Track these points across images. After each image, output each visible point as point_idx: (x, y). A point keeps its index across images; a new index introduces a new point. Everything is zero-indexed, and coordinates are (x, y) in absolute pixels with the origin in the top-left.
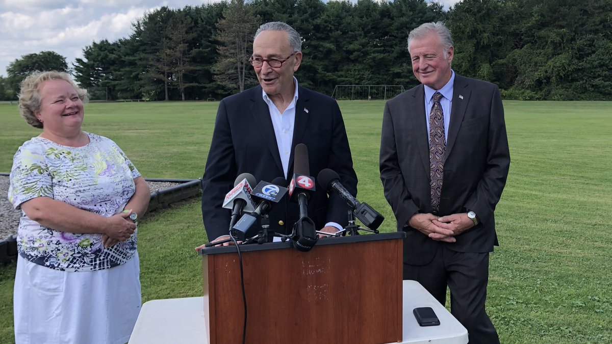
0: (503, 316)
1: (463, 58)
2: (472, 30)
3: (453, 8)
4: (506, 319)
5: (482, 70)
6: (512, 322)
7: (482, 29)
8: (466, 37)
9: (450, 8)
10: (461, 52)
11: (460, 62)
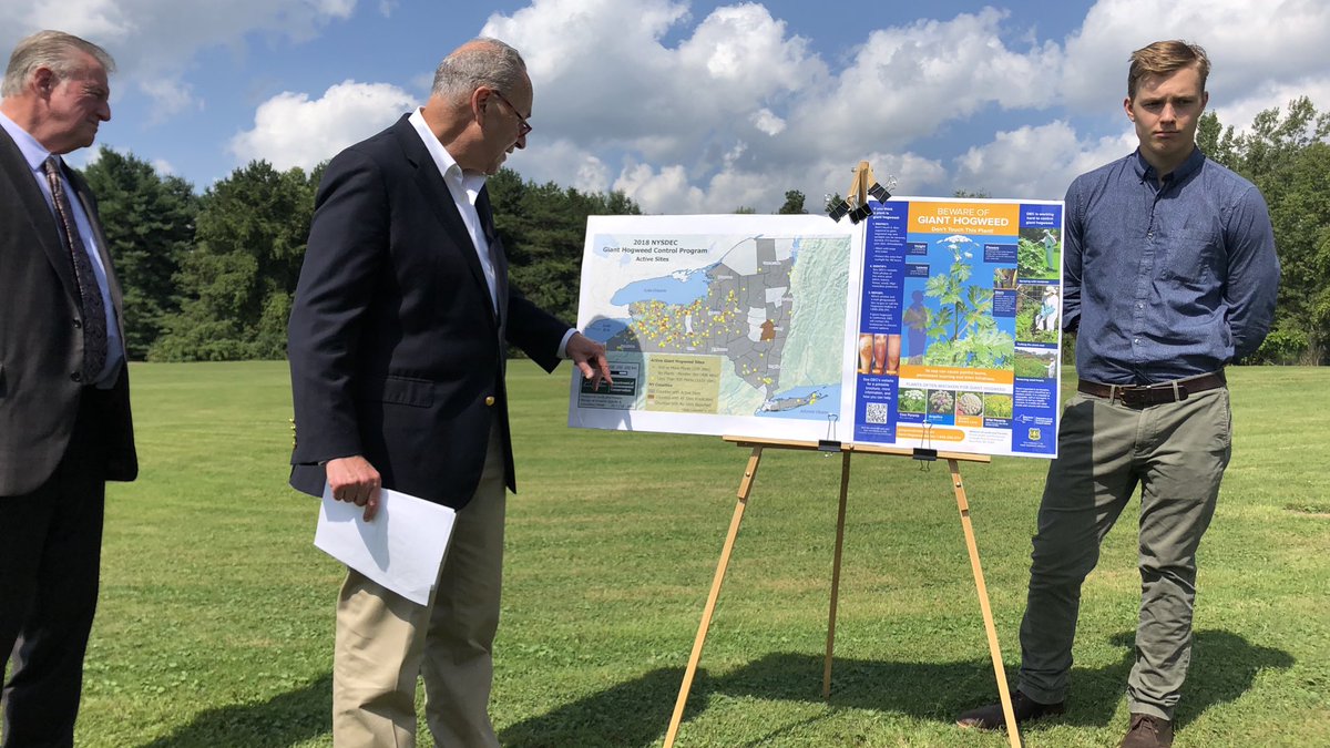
0: (257, 716)
1: (236, 282)
2: (251, 231)
3: (212, 190)
4: (265, 721)
5: (273, 304)
6: (278, 723)
7: (270, 231)
8: (241, 243)
9: (208, 190)
10: (232, 271)
11: (230, 288)
